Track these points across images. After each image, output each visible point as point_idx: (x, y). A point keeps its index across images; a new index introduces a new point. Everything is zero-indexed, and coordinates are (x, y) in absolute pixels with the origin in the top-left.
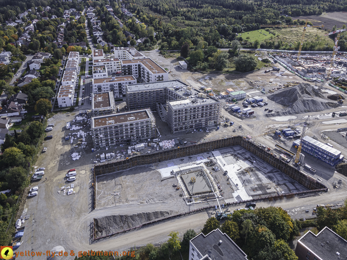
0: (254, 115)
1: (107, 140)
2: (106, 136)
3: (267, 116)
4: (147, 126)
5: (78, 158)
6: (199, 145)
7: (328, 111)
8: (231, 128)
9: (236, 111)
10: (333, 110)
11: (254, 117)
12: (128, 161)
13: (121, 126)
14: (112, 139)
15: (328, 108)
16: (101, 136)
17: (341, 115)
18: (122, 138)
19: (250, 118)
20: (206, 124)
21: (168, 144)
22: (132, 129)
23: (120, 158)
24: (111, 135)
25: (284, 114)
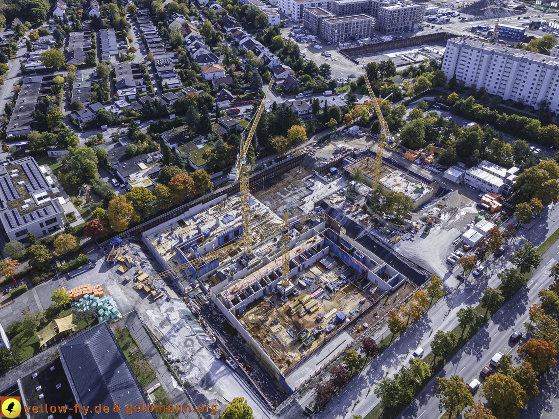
0: (450, 21)
1: (338, 36)
2: (339, 32)
3: (461, 21)
4: (369, 25)
5: (322, 47)
6: (413, 38)
7: (514, 17)
8: (434, 29)
9: (434, 20)
10: (519, 16)
11: (451, 23)
12: (361, 48)
13: (350, 23)
14: (342, 36)
15: (513, 15)
16: (336, 31)
17: (525, 18)
18: (349, 35)
19: (447, 23)
20: (412, 27)
21: (387, 38)
22: (357, 27)
23: (353, 46)
24: (342, 32)
25: (476, 20)
